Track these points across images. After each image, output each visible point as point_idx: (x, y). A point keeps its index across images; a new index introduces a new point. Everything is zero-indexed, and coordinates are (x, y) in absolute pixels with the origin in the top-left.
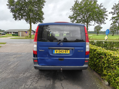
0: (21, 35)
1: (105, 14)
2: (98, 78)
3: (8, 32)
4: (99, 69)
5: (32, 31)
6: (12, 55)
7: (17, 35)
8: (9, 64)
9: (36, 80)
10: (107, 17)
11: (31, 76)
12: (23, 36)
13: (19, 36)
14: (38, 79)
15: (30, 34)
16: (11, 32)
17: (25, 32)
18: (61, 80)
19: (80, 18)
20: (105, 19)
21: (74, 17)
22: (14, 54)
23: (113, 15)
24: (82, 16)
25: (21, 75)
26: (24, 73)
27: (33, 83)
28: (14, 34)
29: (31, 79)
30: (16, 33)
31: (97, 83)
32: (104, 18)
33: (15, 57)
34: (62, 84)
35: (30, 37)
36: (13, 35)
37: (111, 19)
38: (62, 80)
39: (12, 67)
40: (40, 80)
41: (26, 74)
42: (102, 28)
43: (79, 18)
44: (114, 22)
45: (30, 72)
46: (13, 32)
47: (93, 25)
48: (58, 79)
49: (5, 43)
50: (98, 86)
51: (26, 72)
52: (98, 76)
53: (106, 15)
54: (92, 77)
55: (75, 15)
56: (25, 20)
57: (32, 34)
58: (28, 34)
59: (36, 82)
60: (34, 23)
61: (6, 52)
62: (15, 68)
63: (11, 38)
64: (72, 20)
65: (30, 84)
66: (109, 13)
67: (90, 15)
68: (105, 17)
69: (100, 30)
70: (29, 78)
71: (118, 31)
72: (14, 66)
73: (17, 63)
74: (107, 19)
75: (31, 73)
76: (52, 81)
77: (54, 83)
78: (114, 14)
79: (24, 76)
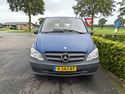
0: (19, 29)
1: (113, 4)
2: (117, 81)
3: (6, 26)
4: (118, 68)
5: (32, 24)
6: (8, 51)
7: (15, 29)
8: (4, 62)
9: (37, 85)
10: (114, 8)
11: (30, 78)
12: (22, 30)
13: (18, 30)
14: (39, 84)
15: (30, 28)
16: (8, 26)
17: (24, 25)
18: (70, 84)
19: (85, 10)
20: (113, 10)
21: (78, 7)
22: (11, 50)
23: (121, 5)
24: (87, 7)
25: (17, 77)
26: (21, 75)
27: (33, 89)
28: (12, 27)
29: (31, 84)
30: (14, 26)
31: (117, 88)
32: (111, 9)
33: (11, 54)
34: (71, 90)
35: (30, 31)
36: (11, 29)
37: (118, 11)
38: (72, 84)
39: (6, 66)
40: (42, 84)
41: (24, 76)
42: (107, 21)
43: (83, 9)
44: (122, 14)
45: (30, 73)
46: (11, 26)
47: (99, 18)
48: (66, 83)
49: (2, 37)
50: (119, 92)
51: (24, 72)
52: (116, 77)
53: (114, 6)
54: (108, 79)
55: (79, 5)
56: (23, 11)
57: (32, 27)
58: (27, 28)
59: (37, 88)
60: (34, 15)
61: (2, 48)
62: (10, 67)
63: (8, 32)
64: (76, 11)
65: (29, 90)
66: (117, 4)
67: (96, 6)
68: (113, 8)
69: (105, 23)
70: (28, 82)
71: (123, 25)
72: (9, 64)
73: (13, 61)
74: (114, 10)
75: (30, 75)
76: (58, 85)
77: (61, 89)
78: (123, 5)
79: (21, 78)
